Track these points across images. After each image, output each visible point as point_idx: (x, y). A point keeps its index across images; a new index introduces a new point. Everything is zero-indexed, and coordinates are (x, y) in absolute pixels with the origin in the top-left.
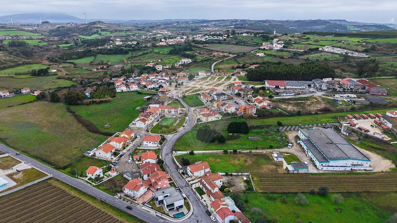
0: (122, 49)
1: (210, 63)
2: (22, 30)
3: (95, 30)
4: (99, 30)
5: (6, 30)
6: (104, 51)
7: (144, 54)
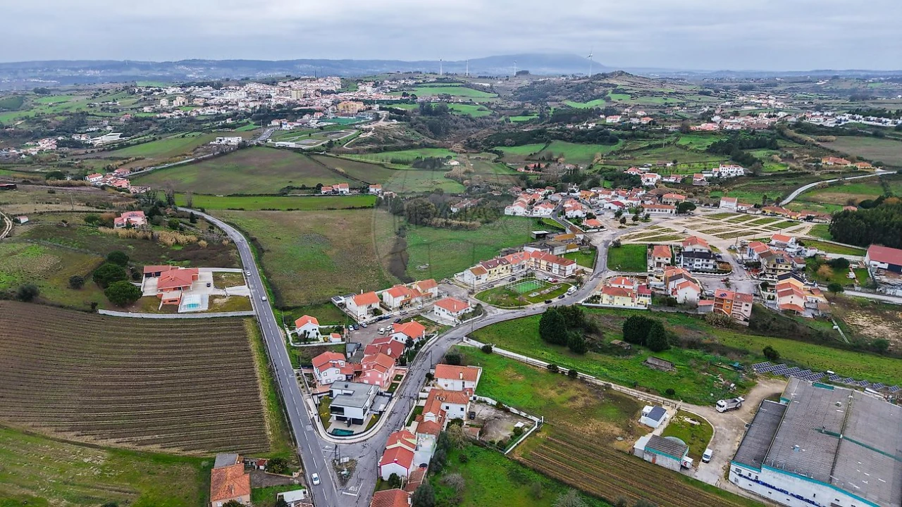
0: (607, 133)
1: (795, 184)
2: (469, 86)
3: (601, 90)
4: (610, 90)
5: (445, 84)
6: (568, 134)
7: (650, 147)
